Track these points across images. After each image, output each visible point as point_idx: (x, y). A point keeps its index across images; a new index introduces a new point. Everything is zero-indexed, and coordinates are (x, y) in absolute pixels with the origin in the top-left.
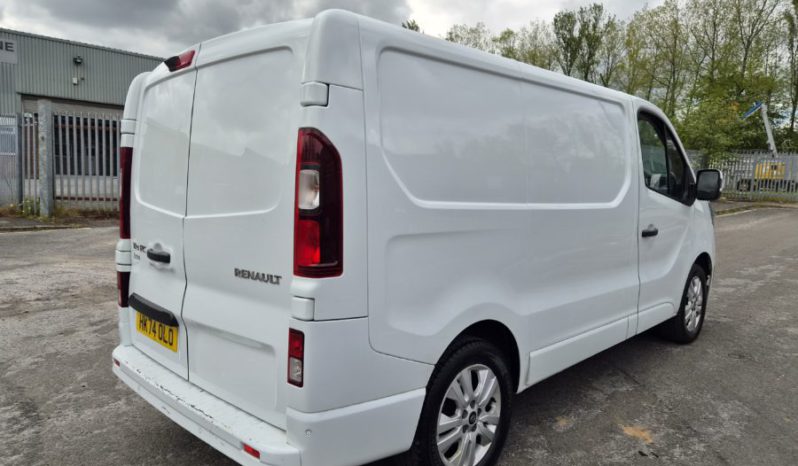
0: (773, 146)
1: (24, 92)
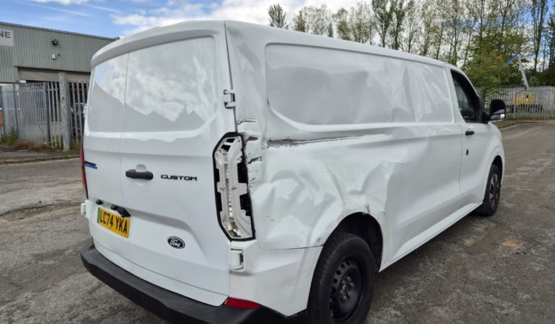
0: (526, 83)
1: (20, 65)
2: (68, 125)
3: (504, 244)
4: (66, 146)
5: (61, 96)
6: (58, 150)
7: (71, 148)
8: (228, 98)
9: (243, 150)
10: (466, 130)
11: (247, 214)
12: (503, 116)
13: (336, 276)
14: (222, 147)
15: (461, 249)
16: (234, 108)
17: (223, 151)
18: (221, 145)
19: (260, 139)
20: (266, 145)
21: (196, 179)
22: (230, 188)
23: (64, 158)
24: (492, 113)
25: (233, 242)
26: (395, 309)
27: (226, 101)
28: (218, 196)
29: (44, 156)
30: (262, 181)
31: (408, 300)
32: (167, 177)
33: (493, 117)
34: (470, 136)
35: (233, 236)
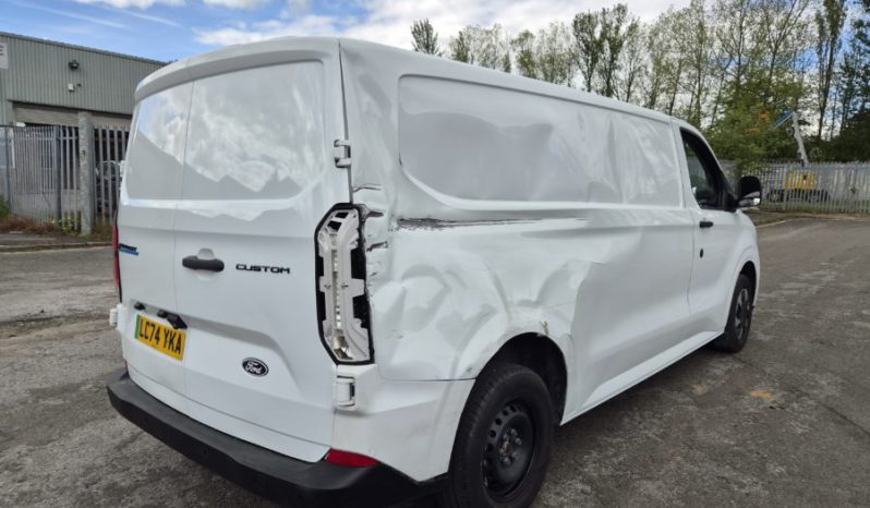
0: (803, 156)
1: (16, 99)
2: (90, 194)
3: (754, 394)
4: (86, 228)
5: (81, 149)
6: (73, 234)
7: (93, 231)
8: (341, 152)
9: (359, 230)
10: (701, 219)
11: (363, 326)
12: (757, 201)
13: (494, 427)
14: (329, 225)
15: (688, 399)
16: (348, 167)
17: (330, 230)
18: (327, 222)
19: (386, 216)
20: (395, 225)
21: (288, 270)
22: (339, 286)
23: (83, 246)
24: (741, 198)
25: (340, 366)
26: (582, 482)
27: (338, 156)
28: (320, 297)
29: (50, 242)
30: (387, 279)
31: (603, 470)
32: (245, 268)
33: (742, 203)
34: (706, 229)
35: (339, 358)
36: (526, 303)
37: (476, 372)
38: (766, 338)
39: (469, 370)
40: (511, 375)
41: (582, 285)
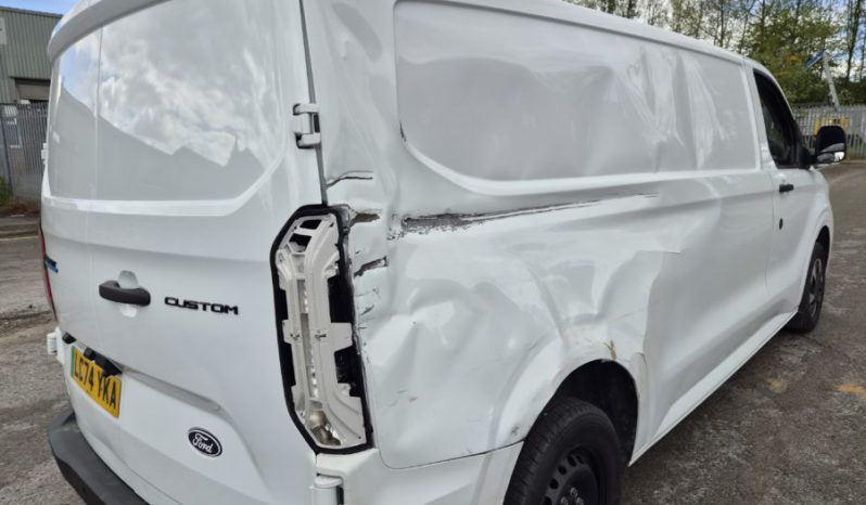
0: (835, 99)
1: (18, 75)
8: (304, 124)
9: (340, 246)
10: (780, 183)
11: (352, 393)
12: (840, 155)
13: (550, 493)
14: (291, 241)
15: (766, 399)
16: (318, 147)
17: (294, 247)
18: (289, 235)
19: (383, 217)
20: (398, 228)
21: (236, 310)
22: (313, 333)
24: (819, 153)
25: (321, 456)
27: (299, 131)
28: (285, 351)
30: (387, 314)
32: (177, 304)
33: (820, 158)
34: (785, 193)
35: (319, 440)
36: (586, 320)
37: (524, 432)
38: (838, 312)
39: (514, 431)
40: (570, 419)
41: (654, 285)
